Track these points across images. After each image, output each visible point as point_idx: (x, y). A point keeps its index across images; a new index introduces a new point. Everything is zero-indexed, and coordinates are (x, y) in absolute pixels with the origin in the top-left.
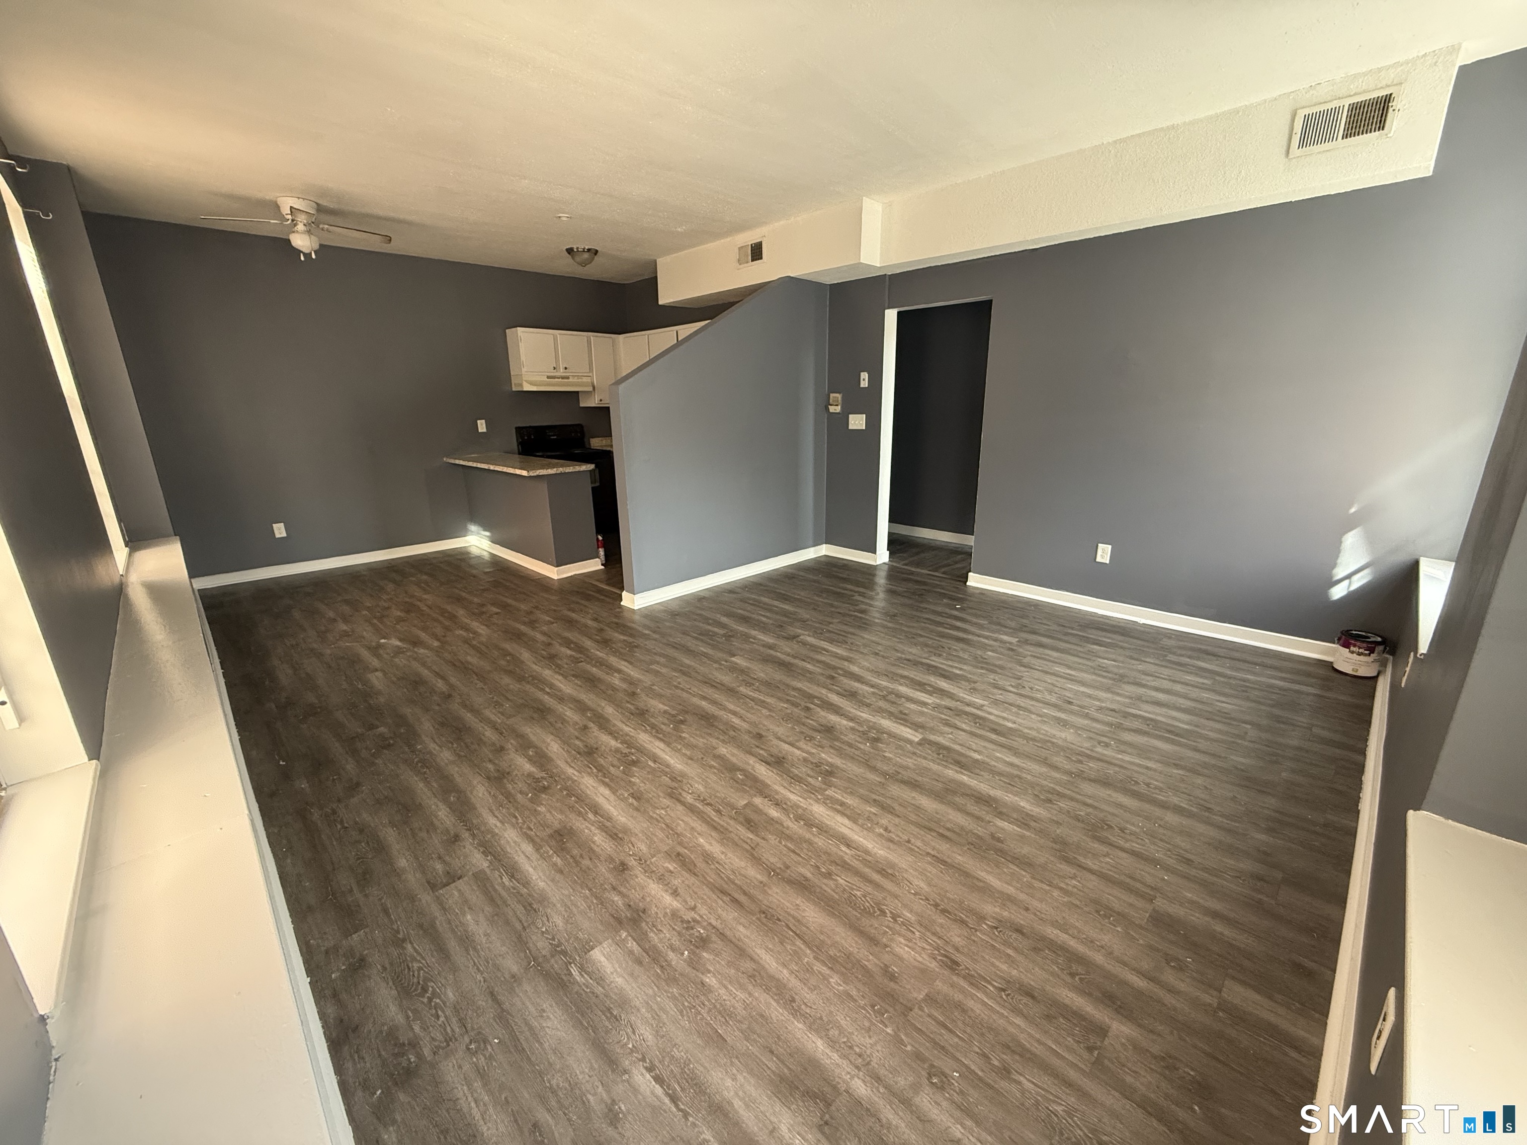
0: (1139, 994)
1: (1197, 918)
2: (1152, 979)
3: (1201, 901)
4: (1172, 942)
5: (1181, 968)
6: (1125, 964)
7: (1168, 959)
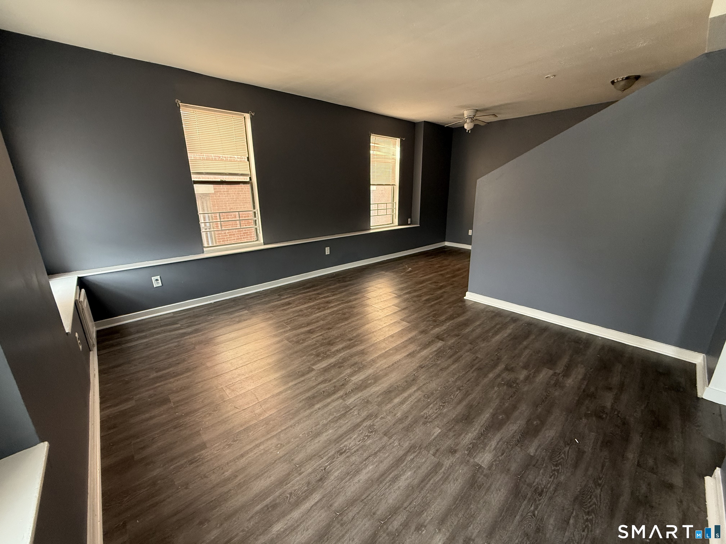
0: (156, 383)
1: (156, 412)
2: (155, 388)
3: (159, 418)
4: (157, 399)
5: (150, 396)
6: (165, 384)
7: (155, 395)
